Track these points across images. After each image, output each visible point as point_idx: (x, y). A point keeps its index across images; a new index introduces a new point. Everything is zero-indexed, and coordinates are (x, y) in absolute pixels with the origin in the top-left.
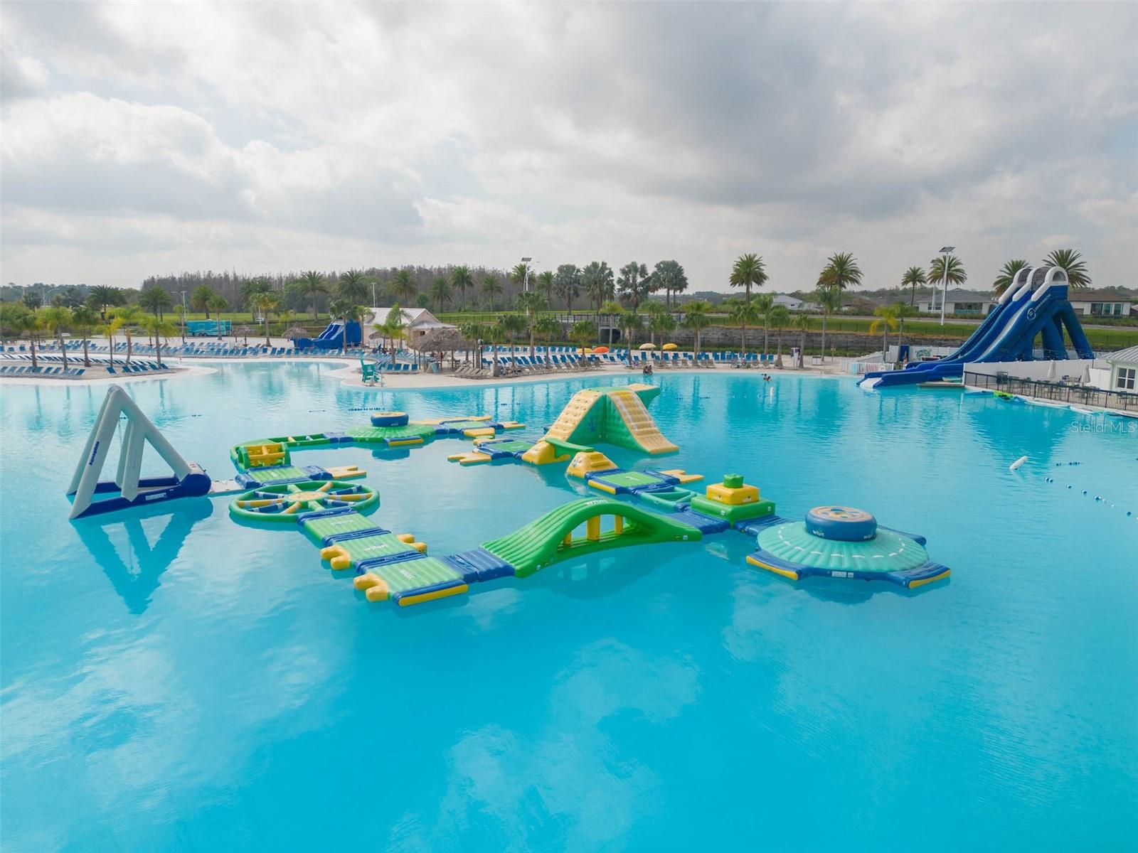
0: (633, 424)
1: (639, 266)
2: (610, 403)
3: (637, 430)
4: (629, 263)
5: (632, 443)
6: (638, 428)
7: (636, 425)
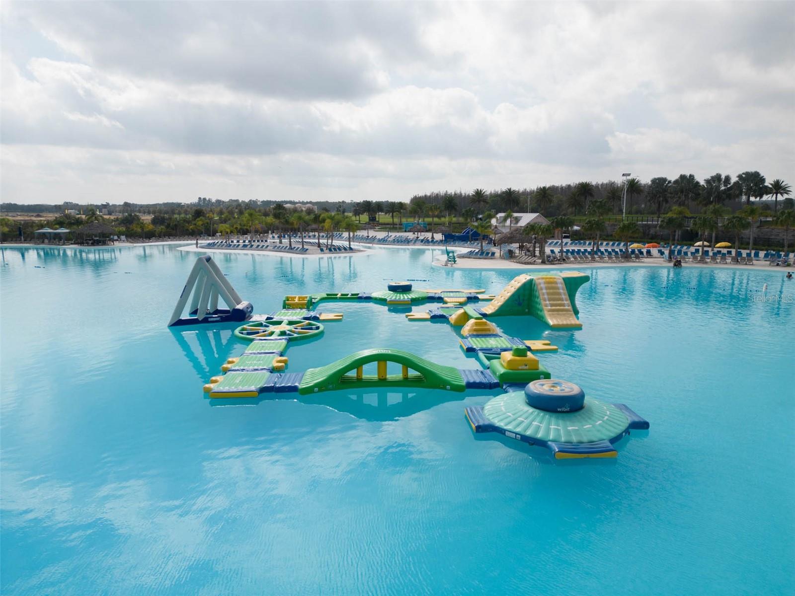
0: (548, 302)
1: (723, 177)
2: (534, 286)
3: (550, 308)
4: (714, 174)
5: (543, 317)
6: (551, 306)
7: (550, 304)
